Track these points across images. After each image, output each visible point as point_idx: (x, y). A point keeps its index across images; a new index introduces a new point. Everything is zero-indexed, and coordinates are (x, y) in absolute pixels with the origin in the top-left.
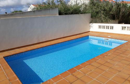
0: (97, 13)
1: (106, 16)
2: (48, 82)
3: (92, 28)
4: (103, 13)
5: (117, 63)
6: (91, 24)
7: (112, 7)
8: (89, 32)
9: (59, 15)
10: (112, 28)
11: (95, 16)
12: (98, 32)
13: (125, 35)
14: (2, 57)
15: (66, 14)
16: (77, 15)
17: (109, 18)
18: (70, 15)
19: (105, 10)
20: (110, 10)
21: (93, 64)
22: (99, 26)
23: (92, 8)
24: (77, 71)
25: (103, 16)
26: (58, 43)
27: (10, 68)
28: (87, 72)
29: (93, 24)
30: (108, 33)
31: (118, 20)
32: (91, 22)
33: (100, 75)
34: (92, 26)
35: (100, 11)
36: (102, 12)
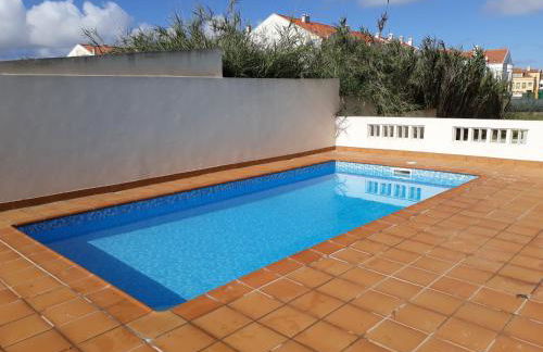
0: (362, 79)
1: (395, 92)
2: (230, 287)
3: (342, 134)
4: (385, 81)
5: (455, 234)
6: (342, 118)
7: (415, 60)
8: (334, 148)
9: (224, 75)
10: (419, 133)
11: (355, 92)
12: (368, 150)
13: (467, 158)
14: (9, 226)
15: (250, 74)
16: (292, 82)
17: (406, 99)
18: (265, 81)
19: (388, 70)
20: (408, 71)
21: (373, 237)
22: (372, 126)
23: (341, 63)
24: (325, 256)
25: (384, 90)
26: (224, 183)
27: (61, 257)
28: (361, 259)
29: (348, 118)
30: (404, 153)
31: (435, 110)
32: (339, 113)
33: (407, 265)
34: (343, 125)
35: (372, 73)
36: (381, 75)
